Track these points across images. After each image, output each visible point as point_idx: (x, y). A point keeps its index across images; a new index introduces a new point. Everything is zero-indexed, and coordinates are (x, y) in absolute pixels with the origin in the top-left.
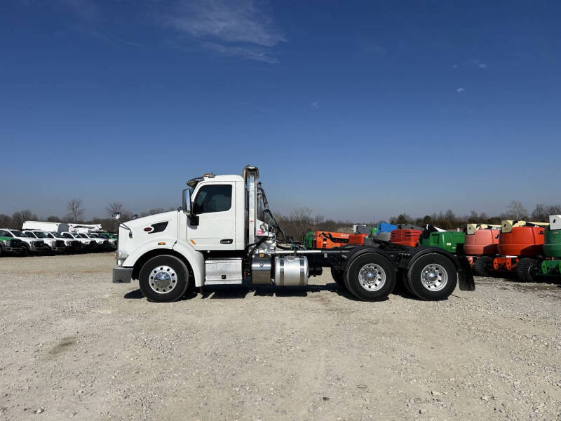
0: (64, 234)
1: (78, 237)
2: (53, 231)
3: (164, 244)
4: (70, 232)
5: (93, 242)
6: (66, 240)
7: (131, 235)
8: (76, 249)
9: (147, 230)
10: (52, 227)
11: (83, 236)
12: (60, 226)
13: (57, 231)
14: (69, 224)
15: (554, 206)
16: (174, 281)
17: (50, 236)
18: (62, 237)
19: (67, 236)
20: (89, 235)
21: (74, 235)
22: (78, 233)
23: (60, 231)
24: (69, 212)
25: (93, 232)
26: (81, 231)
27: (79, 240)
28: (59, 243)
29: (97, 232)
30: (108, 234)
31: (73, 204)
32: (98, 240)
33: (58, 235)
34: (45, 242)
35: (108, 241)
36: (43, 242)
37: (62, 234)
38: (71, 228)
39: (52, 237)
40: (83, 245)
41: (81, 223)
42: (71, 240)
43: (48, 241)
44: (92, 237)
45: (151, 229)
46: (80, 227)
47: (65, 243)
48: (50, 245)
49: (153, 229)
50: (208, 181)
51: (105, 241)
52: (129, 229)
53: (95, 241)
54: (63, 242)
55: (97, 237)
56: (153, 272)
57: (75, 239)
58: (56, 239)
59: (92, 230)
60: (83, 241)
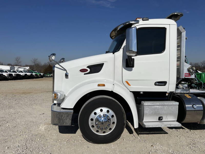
0: (13, 71)
1: (19, 72)
2: (8, 69)
3: (104, 85)
4: (15, 70)
5: (26, 75)
6: (13, 74)
7: (67, 76)
8: (18, 77)
9: (82, 71)
10: (7, 68)
11: (21, 72)
12: (11, 67)
13: (9, 70)
14: (15, 67)
15: (196, 63)
16: (114, 123)
17: (6, 72)
18: (12, 72)
19: (14, 72)
20: (24, 71)
21: (17, 71)
22: (19, 70)
23: (11, 69)
24: (15, 62)
25: (26, 70)
26: (20, 69)
27: (19, 73)
28: (10, 75)
29: (27, 70)
30: (32, 71)
31: (17, 59)
32: (28, 74)
33: (10, 71)
34: (4, 74)
35: (32, 74)
36: (3, 74)
37: (12, 71)
38: (16, 68)
39: (7, 72)
40: (21, 76)
41: (20, 66)
42: (16, 73)
43: (5, 74)
44: (25, 72)
45: (87, 70)
46: (20, 68)
47: (13, 75)
48: (6, 76)
49: (89, 70)
50: (142, 24)
51: (31, 74)
52: (65, 70)
53: (27, 74)
54: (12, 74)
55: (27, 72)
56: (93, 114)
57: (18, 73)
58: (9, 73)
59: (25, 69)
60: (21, 74)
